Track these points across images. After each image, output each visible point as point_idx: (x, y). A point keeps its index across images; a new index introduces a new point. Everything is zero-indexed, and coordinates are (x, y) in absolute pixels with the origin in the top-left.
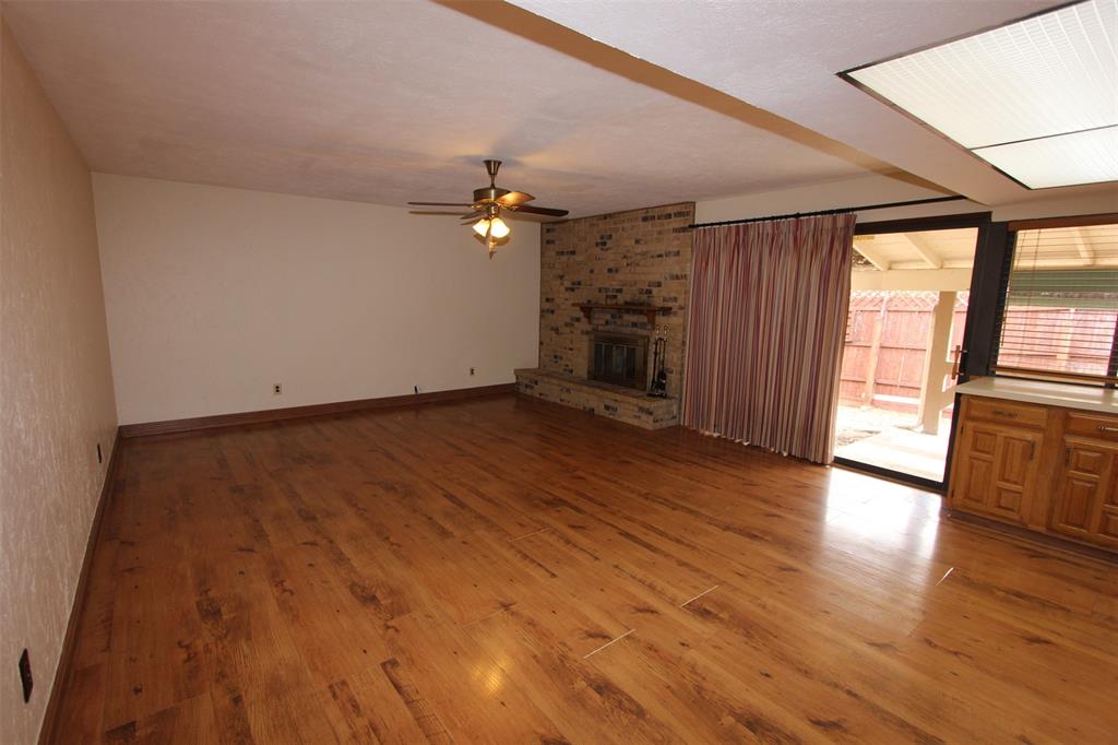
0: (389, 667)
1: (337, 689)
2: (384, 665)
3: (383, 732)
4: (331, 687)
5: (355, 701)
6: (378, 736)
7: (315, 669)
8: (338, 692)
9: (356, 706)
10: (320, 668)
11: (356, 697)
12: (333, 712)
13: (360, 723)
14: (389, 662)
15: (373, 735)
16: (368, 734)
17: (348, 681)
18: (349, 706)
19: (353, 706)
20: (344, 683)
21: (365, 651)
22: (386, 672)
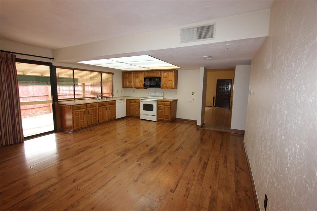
0: (173, 191)
1: (187, 196)
2: (173, 192)
3: (187, 182)
4: (187, 197)
5: (186, 190)
6: (189, 182)
7: (187, 205)
8: (187, 195)
9: (187, 189)
10: (185, 204)
11: (185, 191)
12: (192, 192)
13: (189, 186)
14: (172, 192)
15: (189, 183)
16: (190, 184)
17: (183, 195)
18: (188, 191)
19: (187, 190)
20: (184, 196)
21: (173, 199)
22: (175, 190)
